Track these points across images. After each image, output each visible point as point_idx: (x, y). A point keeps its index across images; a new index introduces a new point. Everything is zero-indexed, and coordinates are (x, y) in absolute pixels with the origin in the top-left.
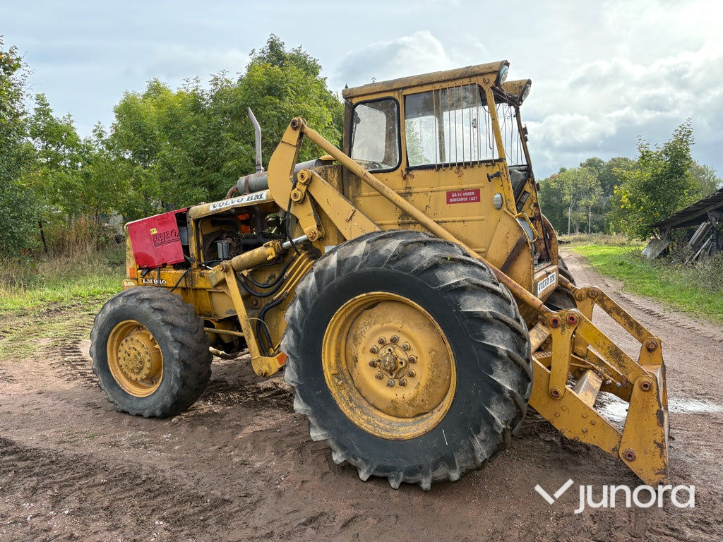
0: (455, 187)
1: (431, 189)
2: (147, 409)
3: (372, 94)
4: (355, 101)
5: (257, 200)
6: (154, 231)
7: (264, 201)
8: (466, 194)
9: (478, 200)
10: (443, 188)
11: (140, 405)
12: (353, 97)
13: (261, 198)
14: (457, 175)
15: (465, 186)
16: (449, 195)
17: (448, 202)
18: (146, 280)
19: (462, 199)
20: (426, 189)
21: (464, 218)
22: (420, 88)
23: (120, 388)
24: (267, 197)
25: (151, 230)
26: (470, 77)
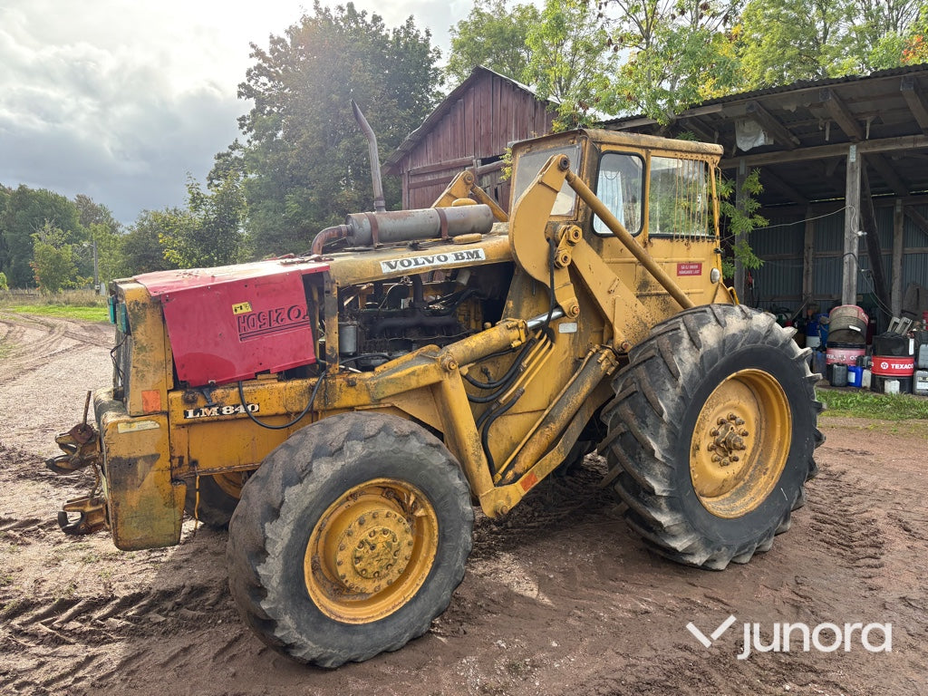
0: (683, 259)
1: (666, 260)
2: (406, 631)
3: (620, 145)
4: (604, 148)
5: (472, 260)
6: (242, 308)
7: (483, 261)
8: (692, 267)
9: (700, 274)
10: (674, 259)
11: (390, 632)
12: (602, 143)
13: (478, 256)
14: (686, 248)
15: (692, 259)
16: (679, 266)
17: (678, 275)
18: (197, 411)
19: (688, 272)
20: (663, 259)
21: (690, 291)
22: (663, 151)
23: (334, 622)
24: (487, 256)
25: (234, 306)
26: (702, 154)
